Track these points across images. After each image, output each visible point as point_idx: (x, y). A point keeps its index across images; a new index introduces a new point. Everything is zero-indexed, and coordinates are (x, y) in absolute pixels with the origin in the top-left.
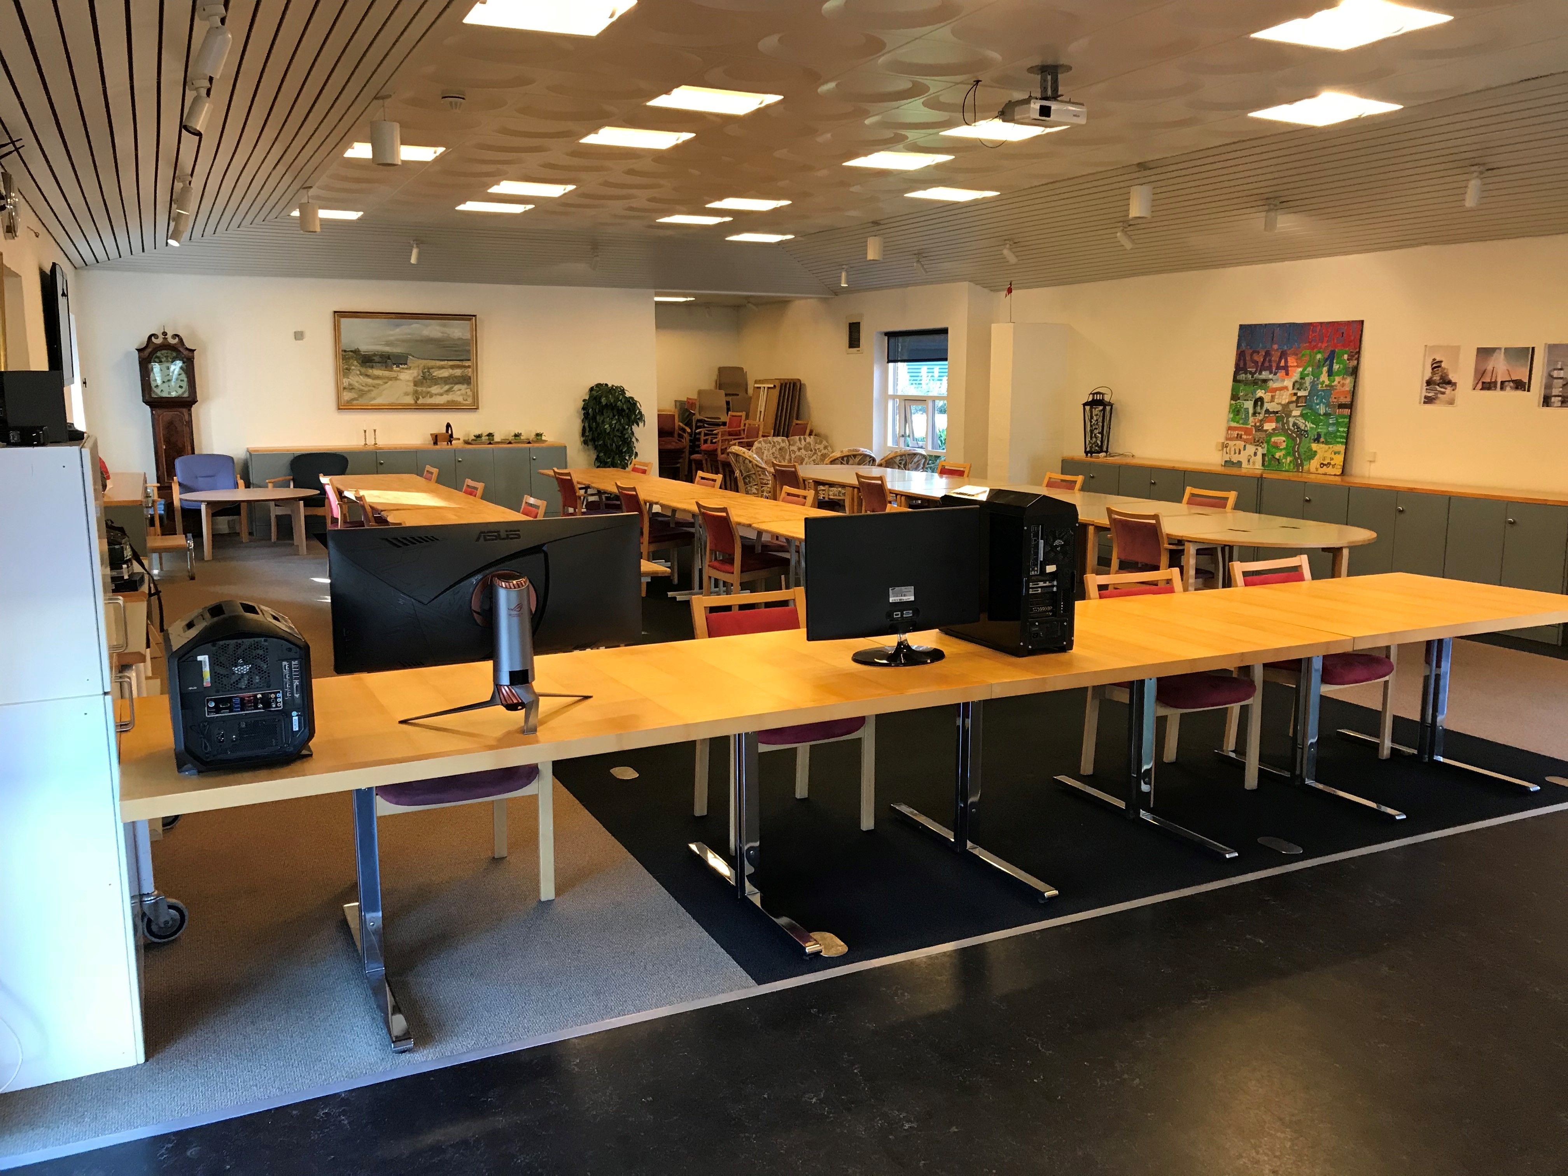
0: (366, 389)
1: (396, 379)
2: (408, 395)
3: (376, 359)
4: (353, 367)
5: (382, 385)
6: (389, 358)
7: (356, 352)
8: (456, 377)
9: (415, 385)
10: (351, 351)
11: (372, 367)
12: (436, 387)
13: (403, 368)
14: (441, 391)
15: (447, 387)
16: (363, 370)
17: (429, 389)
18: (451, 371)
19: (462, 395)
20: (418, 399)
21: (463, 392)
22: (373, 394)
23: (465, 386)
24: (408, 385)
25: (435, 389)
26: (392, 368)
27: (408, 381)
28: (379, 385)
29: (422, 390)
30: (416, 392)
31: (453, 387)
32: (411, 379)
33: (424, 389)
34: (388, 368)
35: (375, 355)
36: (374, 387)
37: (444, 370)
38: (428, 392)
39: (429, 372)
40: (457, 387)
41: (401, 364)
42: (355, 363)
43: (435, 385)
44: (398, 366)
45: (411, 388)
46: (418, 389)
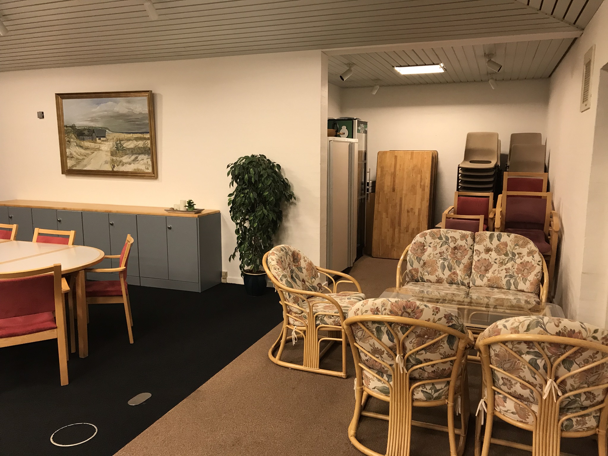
0: (81, 158)
1: (99, 149)
2: (107, 163)
3: (86, 132)
4: (72, 140)
5: (91, 154)
6: (94, 132)
7: (73, 127)
8: (139, 148)
9: (112, 155)
10: (70, 127)
11: (83, 140)
12: (126, 156)
13: (103, 141)
14: (129, 160)
15: (133, 157)
16: (78, 142)
17: (121, 159)
18: (135, 142)
19: (144, 164)
20: (114, 167)
21: (145, 161)
22: (85, 162)
23: (146, 156)
24: (107, 155)
25: (125, 159)
26: (96, 140)
27: (107, 151)
28: (88, 154)
29: (116, 160)
30: (113, 160)
31: (137, 158)
32: (109, 150)
33: (118, 158)
34: (93, 140)
35: (85, 129)
36: (85, 156)
37: (131, 142)
38: (121, 162)
39: (120, 143)
40: (140, 157)
41: (102, 137)
42: (73, 136)
43: (125, 155)
44: (100, 139)
45: (109, 158)
46: (114, 158)
